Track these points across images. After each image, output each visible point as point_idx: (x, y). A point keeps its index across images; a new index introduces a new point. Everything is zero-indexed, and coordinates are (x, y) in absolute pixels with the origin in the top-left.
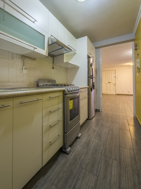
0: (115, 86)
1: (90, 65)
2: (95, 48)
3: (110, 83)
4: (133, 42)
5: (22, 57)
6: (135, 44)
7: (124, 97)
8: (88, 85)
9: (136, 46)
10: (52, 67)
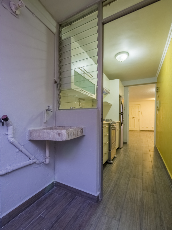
0: (139, 121)
1: (121, 103)
2: (123, 87)
3: (134, 118)
4: (156, 84)
5: (79, 99)
6: (157, 88)
7: (148, 133)
8: (119, 120)
9: (157, 90)
10: (92, 105)
